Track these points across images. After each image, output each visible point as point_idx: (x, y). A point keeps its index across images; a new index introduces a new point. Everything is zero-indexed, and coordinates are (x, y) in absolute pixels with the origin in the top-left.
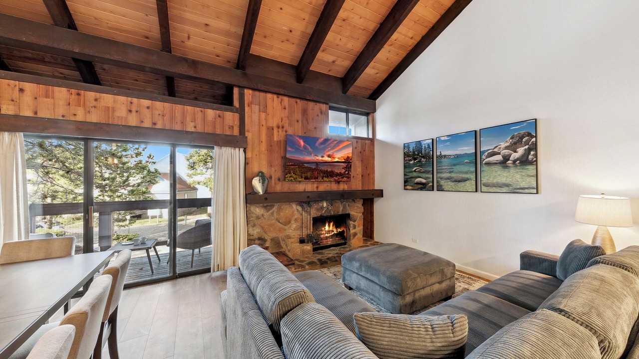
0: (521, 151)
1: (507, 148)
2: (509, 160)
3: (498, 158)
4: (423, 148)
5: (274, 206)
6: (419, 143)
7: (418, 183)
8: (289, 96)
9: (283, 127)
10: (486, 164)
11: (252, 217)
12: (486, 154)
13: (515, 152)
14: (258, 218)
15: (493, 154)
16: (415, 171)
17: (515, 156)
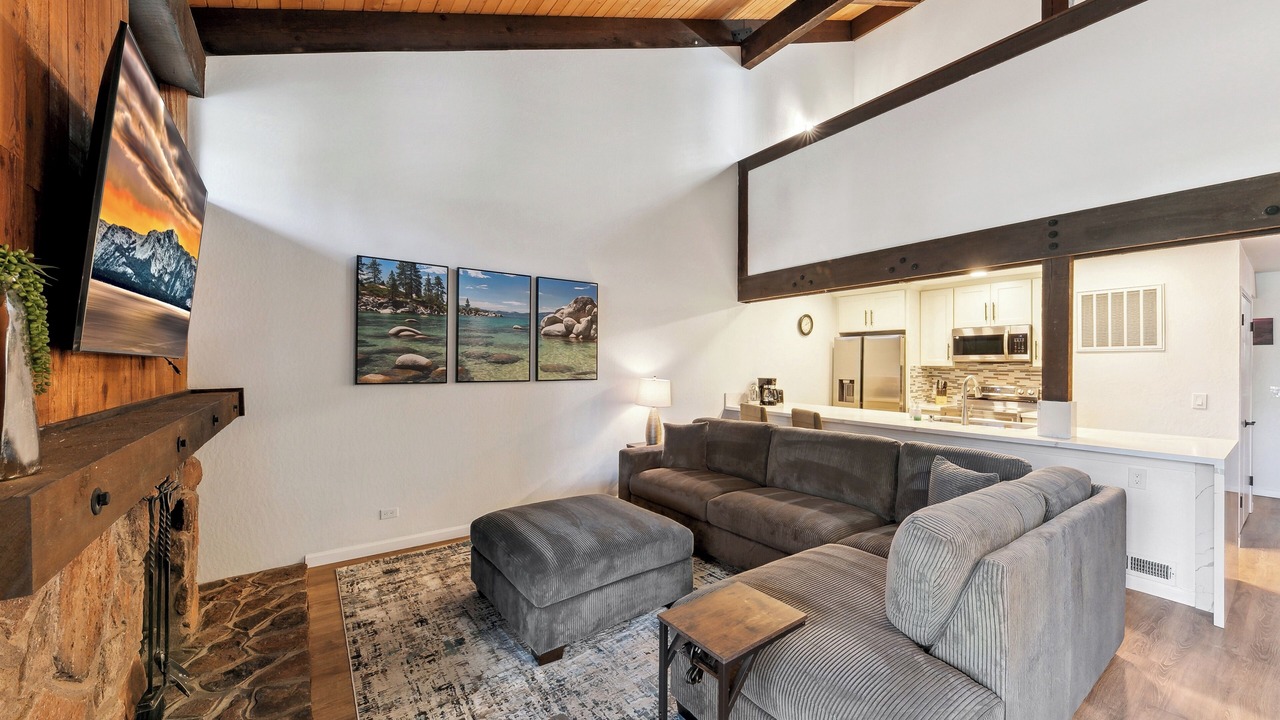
0: (584, 321)
1: (570, 315)
2: (571, 332)
3: (559, 328)
4: (423, 281)
6: (409, 269)
7: (404, 367)
10: (545, 335)
12: (546, 318)
13: (579, 323)
15: (554, 321)
16: (396, 335)
17: (579, 327)
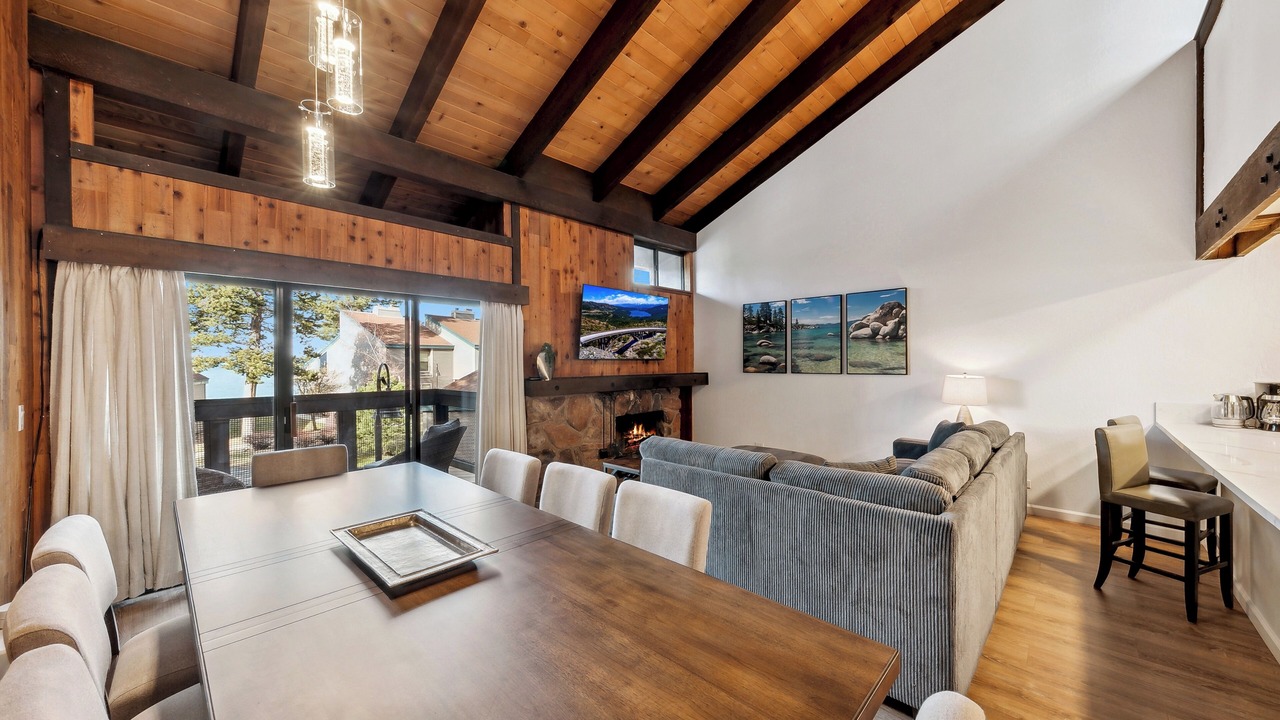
0: (891, 324)
1: (876, 320)
2: (878, 334)
3: (867, 331)
4: (773, 312)
5: (563, 399)
6: (766, 306)
7: (764, 363)
8: (581, 221)
9: (572, 272)
10: (853, 338)
11: (535, 417)
12: (853, 325)
13: (886, 325)
14: (543, 419)
15: (862, 326)
16: (760, 345)
17: (885, 330)
